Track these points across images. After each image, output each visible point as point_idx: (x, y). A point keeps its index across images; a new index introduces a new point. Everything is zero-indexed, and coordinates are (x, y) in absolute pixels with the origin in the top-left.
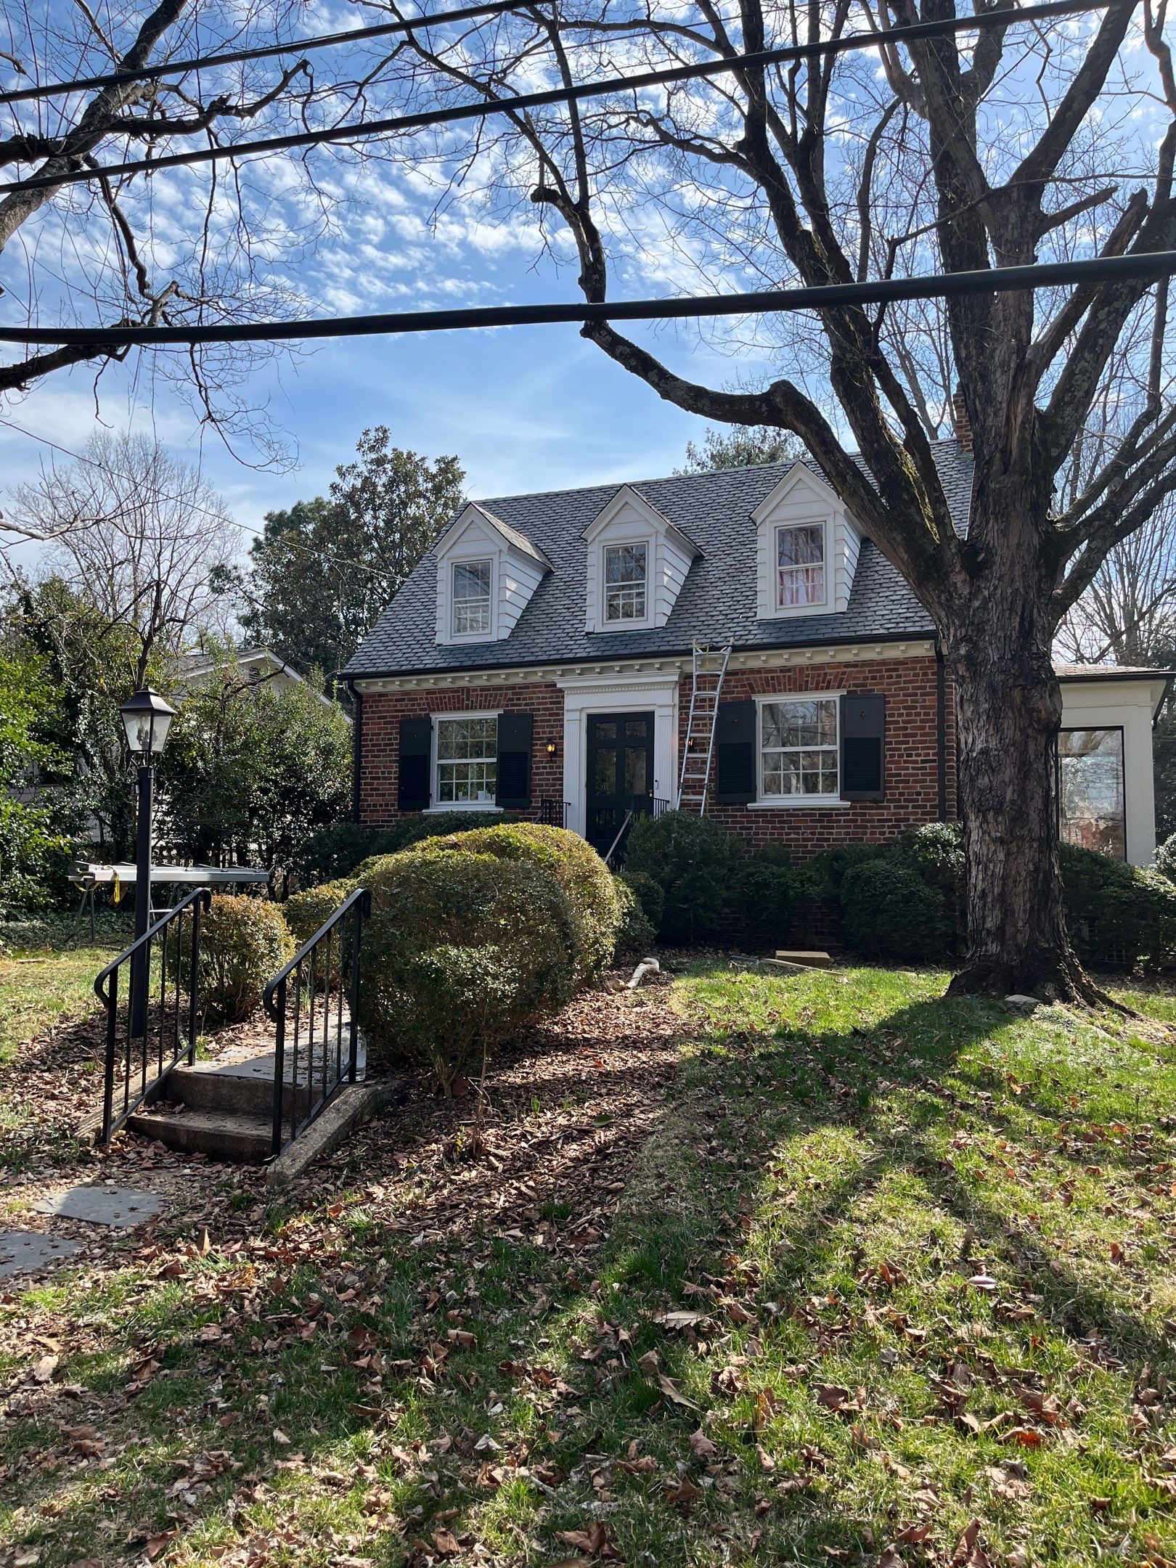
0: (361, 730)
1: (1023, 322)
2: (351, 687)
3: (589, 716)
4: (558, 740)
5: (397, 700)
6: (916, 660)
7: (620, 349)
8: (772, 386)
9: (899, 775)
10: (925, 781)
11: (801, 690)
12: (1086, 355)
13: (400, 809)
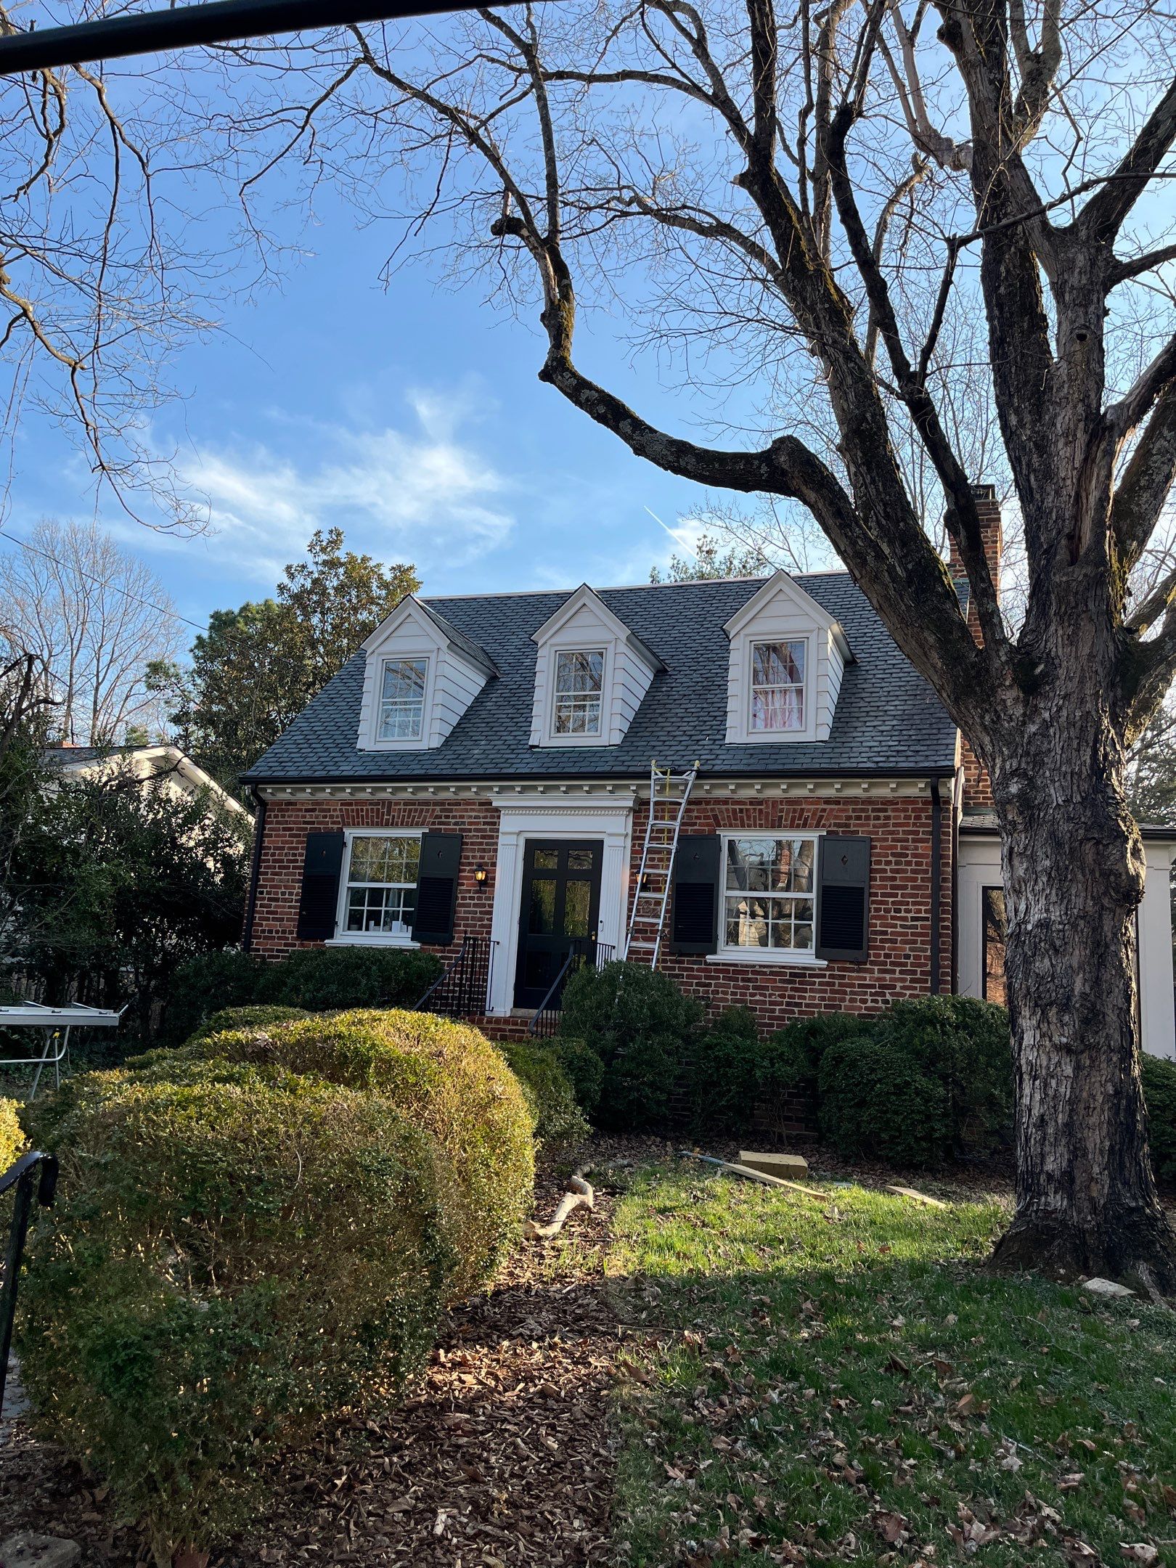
0: (263, 842)
1: (1092, 384)
2: (254, 793)
3: (528, 841)
4: (489, 867)
5: (307, 810)
6: (908, 800)
7: (586, 394)
8: (774, 442)
9: (885, 933)
10: (915, 942)
11: (773, 827)
12: (1166, 432)
13: (297, 938)
